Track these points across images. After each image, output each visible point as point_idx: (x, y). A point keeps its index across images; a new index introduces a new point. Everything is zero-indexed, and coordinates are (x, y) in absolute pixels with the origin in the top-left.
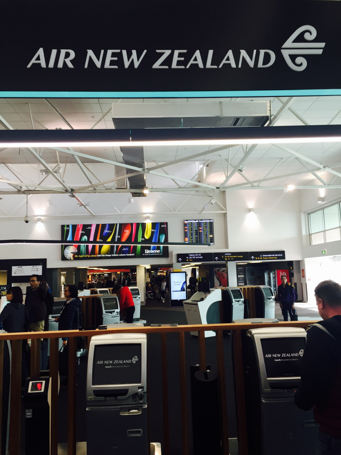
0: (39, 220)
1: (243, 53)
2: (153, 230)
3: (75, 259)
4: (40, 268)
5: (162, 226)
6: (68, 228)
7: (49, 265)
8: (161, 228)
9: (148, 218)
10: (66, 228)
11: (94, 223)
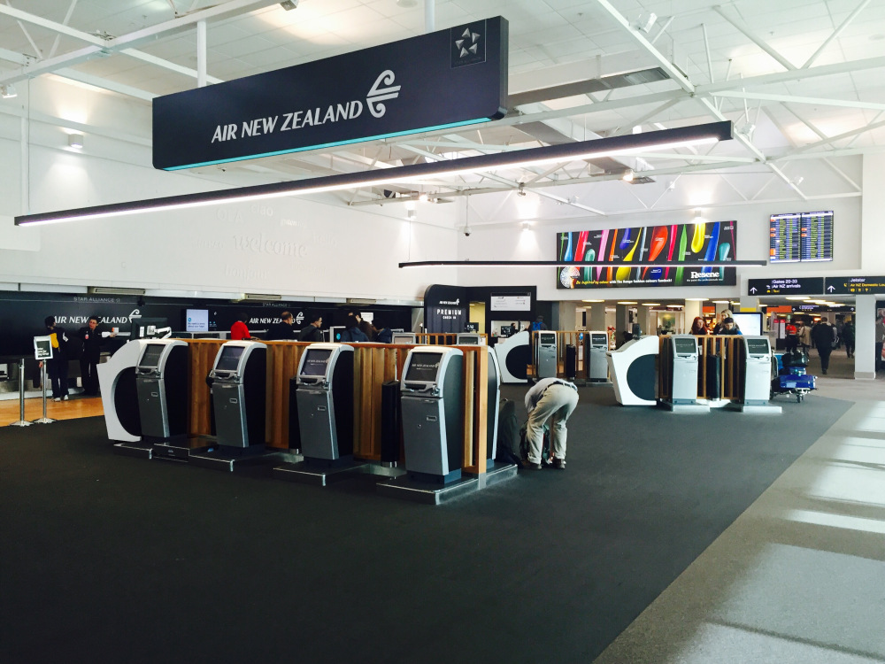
0: (525, 226)
1: (340, 107)
2: (708, 237)
3: (576, 287)
4: (527, 299)
5: (726, 228)
6: (566, 238)
7: (540, 297)
8: (722, 233)
9: (698, 214)
10: (563, 238)
11: (606, 227)
